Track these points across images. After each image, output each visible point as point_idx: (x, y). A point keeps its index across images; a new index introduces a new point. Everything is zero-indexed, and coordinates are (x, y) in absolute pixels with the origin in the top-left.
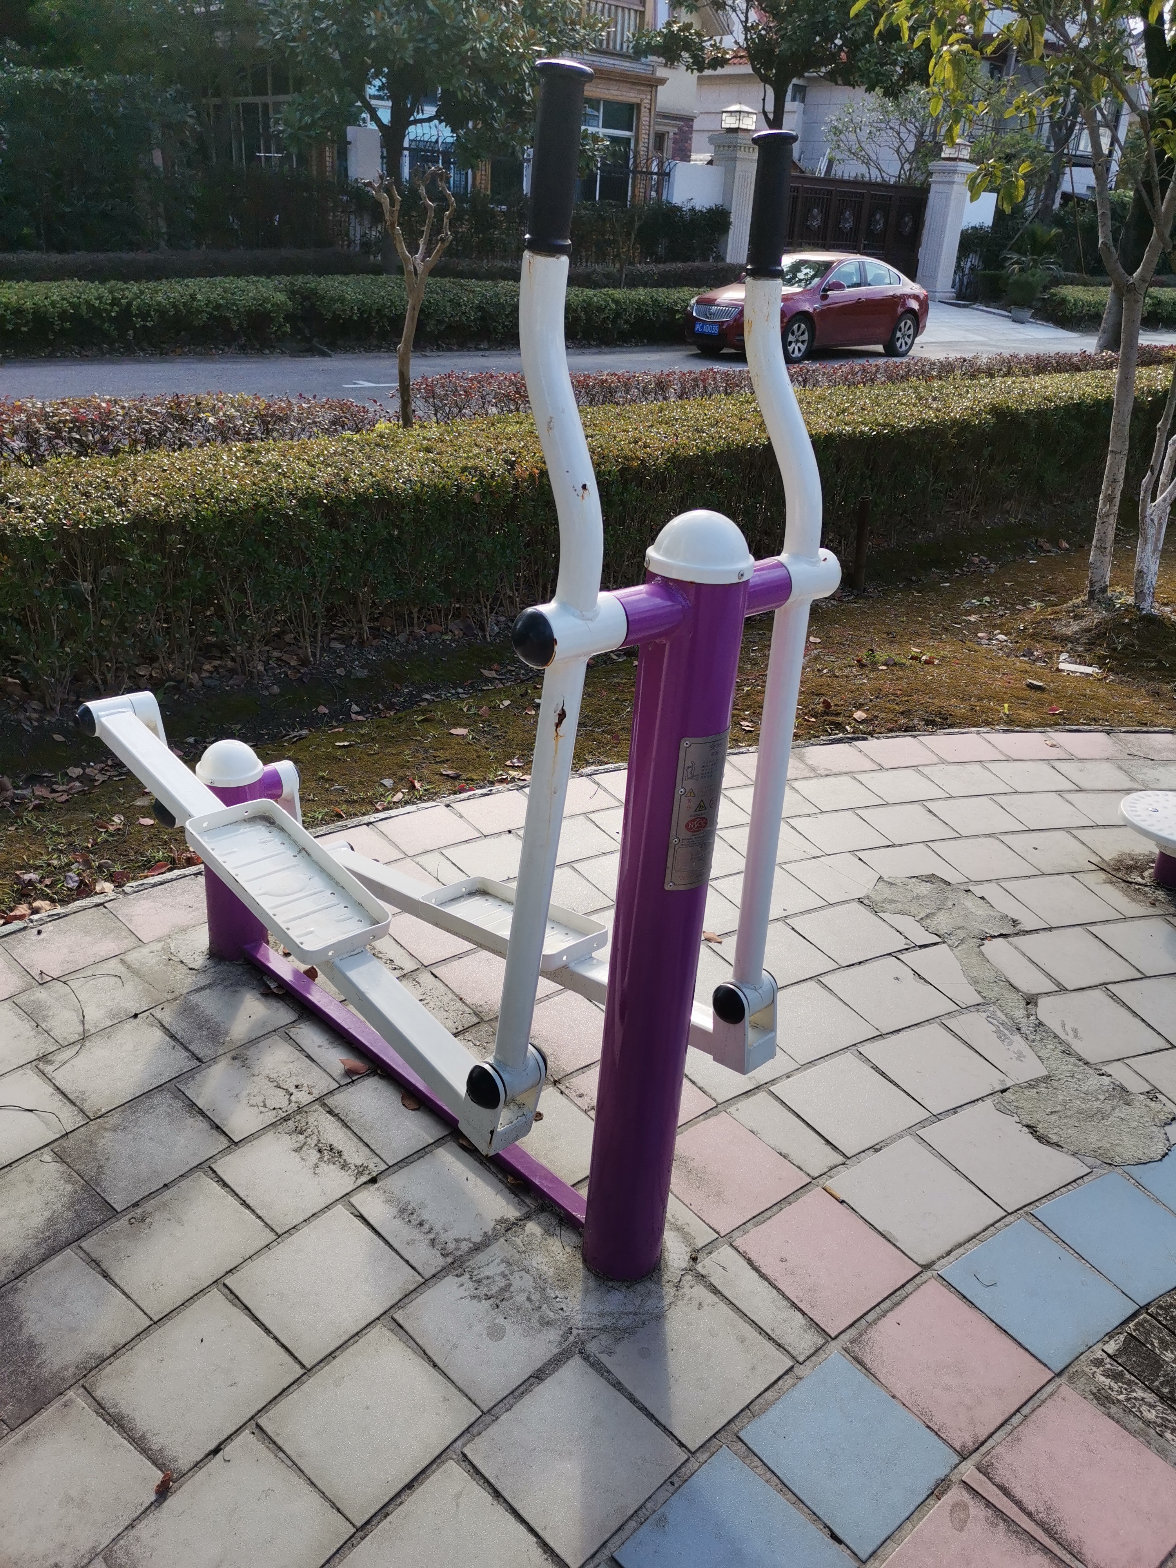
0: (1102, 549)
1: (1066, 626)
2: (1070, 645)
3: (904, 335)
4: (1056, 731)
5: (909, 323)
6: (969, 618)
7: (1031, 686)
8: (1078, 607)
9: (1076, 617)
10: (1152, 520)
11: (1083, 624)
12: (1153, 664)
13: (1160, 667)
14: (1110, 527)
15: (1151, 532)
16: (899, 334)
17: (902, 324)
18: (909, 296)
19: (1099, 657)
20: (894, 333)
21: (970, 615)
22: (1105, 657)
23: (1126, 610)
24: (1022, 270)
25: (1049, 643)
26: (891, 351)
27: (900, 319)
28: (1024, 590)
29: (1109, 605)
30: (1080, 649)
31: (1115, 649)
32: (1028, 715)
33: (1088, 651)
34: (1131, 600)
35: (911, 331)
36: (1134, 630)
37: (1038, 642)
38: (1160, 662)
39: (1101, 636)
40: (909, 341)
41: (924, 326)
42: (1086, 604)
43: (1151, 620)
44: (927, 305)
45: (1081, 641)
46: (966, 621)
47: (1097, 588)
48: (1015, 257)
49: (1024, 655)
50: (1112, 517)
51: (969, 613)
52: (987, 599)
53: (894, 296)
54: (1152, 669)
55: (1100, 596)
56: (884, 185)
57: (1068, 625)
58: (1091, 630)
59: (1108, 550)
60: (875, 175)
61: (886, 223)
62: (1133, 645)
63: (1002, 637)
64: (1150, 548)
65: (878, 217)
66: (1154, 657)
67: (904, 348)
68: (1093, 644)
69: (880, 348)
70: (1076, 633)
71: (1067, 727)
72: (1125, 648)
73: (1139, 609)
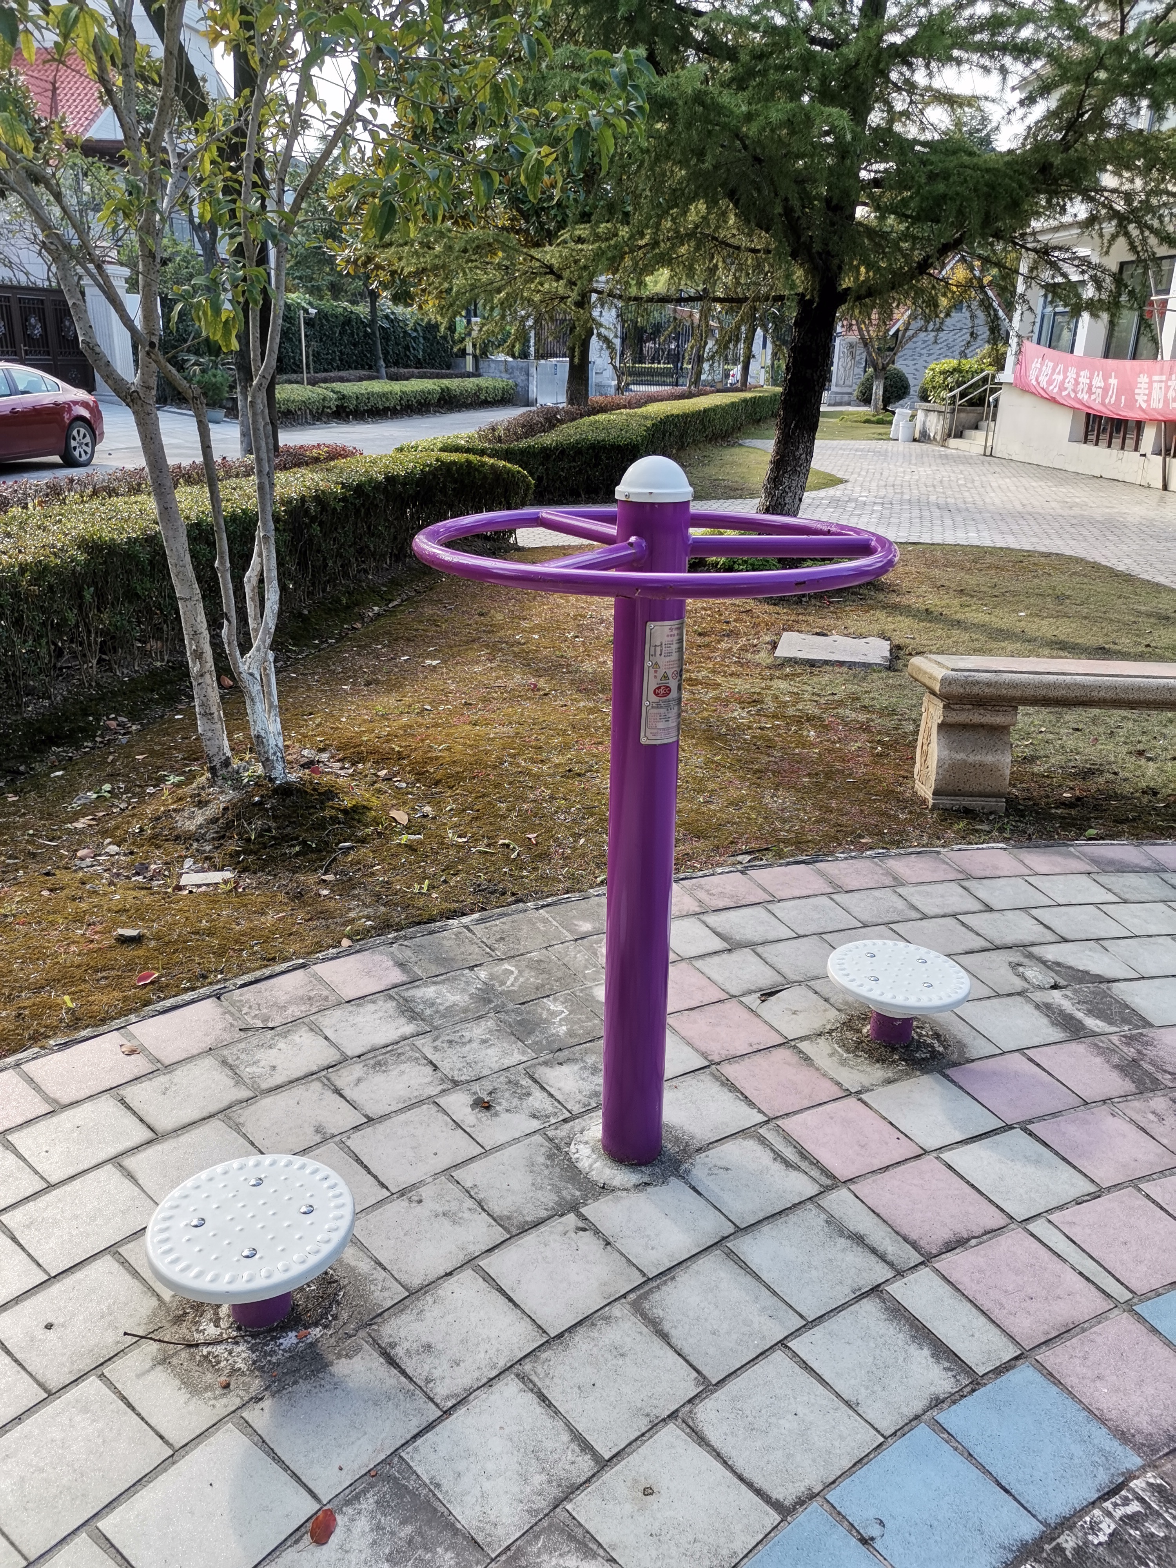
0: (208, 715)
1: (189, 819)
2: (195, 845)
3: (81, 444)
4: (144, 1018)
5: (82, 431)
6: (76, 825)
7: (124, 941)
8: (203, 788)
9: (202, 804)
10: (251, 674)
11: (210, 812)
12: (297, 849)
13: (306, 850)
14: (210, 690)
15: (255, 689)
16: (73, 443)
17: (75, 433)
18: (76, 403)
19: (231, 856)
20: (67, 444)
21: (77, 820)
22: (238, 853)
23: (256, 784)
24: (203, 371)
25: (169, 845)
26: (70, 462)
27: (70, 427)
28: (159, 762)
29: (235, 779)
30: (208, 848)
31: (248, 840)
32: (103, 999)
33: (217, 848)
34: (260, 770)
35: (88, 439)
36: (267, 810)
37: (158, 847)
38: (304, 843)
39: (229, 826)
40: (89, 450)
41: (102, 434)
42: (212, 783)
43: (286, 791)
44: (100, 412)
45: (208, 837)
46: (69, 832)
47: (216, 762)
48: (193, 358)
49: (138, 874)
50: (208, 676)
51: (76, 816)
52: (107, 787)
53: (56, 404)
54: (297, 855)
55: (224, 771)
56: (36, 289)
57: (191, 818)
58: (218, 819)
59: (216, 715)
60: (23, 280)
61: (44, 327)
62: (269, 830)
63: (113, 849)
64: (259, 707)
65: (33, 321)
66: (297, 839)
67: (84, 458)
68: (223, 837)
69: (56, 459)
70: (201, 826)
71: (159, 1006)
72: (260, 835)
73: (272, 780)
